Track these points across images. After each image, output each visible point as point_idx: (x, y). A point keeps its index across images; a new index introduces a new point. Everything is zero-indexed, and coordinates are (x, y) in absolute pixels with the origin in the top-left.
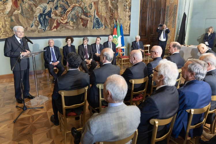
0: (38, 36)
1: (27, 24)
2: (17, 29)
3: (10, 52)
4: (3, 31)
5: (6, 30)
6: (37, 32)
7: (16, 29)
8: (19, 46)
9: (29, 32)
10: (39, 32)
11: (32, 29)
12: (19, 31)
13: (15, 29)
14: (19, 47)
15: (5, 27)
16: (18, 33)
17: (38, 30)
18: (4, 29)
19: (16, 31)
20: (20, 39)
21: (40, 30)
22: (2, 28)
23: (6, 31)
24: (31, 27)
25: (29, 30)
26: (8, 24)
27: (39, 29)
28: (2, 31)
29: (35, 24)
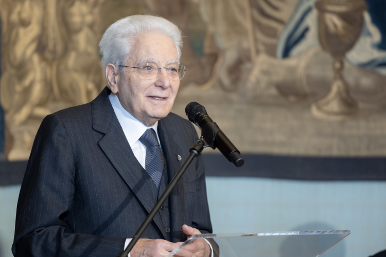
0: (336, 149)
1: (248, 25)
2: (137, 45)
3: (55, 229)
4: (37, 91)
5: (67, 80)
6: (334, 105)
7: (126, 46)
8: (132, 194)
9: (258, 101)
10: (350, 104)
11: (292, 70)
12: (144, 58)
13: (114, 47)
14: (133, 203)
15: (60, 48)
16: (134, 75)
17: (347, 88)
18: (51, 73)
19: (121, 57)
20: (141, 129)
21: (366, 81)
22: (36, 58)
23: (63, 92)
24: (286, 53)
25: (264, 80)
26: (89, 19)
27: (351, 76)
28: (27, 91)
29: (321, 21)
